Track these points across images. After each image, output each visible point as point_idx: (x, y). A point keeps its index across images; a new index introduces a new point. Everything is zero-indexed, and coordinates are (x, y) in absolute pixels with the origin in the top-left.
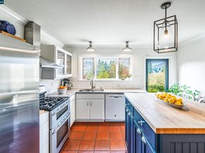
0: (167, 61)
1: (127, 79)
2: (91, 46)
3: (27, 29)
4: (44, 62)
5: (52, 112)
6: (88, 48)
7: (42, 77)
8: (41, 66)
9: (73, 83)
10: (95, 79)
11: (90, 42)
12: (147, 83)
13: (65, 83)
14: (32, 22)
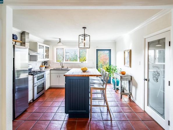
0: (110, 50)
1: (84, 62)
2: (60, 42)
3: (23, 35)
4: (31, 52)
5: (35, 76)
6: (58, 43)
7: (30, 60)
8: (29, 54)
9: (50, 64)
10: (64, 62)
11: (60, 39)
12: (97, 64)
13: (45, 64)
14: (25, 32)
